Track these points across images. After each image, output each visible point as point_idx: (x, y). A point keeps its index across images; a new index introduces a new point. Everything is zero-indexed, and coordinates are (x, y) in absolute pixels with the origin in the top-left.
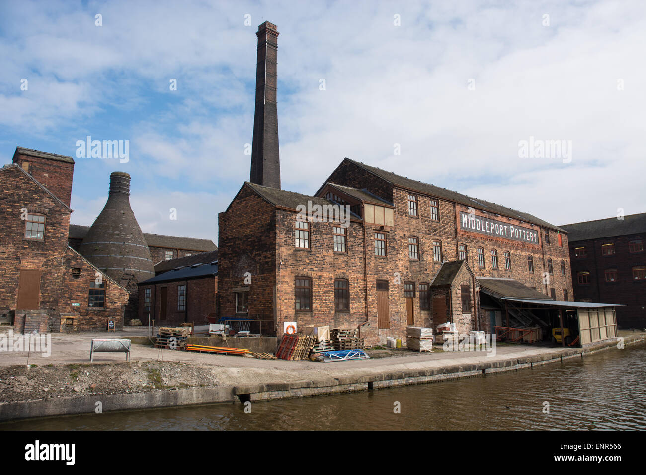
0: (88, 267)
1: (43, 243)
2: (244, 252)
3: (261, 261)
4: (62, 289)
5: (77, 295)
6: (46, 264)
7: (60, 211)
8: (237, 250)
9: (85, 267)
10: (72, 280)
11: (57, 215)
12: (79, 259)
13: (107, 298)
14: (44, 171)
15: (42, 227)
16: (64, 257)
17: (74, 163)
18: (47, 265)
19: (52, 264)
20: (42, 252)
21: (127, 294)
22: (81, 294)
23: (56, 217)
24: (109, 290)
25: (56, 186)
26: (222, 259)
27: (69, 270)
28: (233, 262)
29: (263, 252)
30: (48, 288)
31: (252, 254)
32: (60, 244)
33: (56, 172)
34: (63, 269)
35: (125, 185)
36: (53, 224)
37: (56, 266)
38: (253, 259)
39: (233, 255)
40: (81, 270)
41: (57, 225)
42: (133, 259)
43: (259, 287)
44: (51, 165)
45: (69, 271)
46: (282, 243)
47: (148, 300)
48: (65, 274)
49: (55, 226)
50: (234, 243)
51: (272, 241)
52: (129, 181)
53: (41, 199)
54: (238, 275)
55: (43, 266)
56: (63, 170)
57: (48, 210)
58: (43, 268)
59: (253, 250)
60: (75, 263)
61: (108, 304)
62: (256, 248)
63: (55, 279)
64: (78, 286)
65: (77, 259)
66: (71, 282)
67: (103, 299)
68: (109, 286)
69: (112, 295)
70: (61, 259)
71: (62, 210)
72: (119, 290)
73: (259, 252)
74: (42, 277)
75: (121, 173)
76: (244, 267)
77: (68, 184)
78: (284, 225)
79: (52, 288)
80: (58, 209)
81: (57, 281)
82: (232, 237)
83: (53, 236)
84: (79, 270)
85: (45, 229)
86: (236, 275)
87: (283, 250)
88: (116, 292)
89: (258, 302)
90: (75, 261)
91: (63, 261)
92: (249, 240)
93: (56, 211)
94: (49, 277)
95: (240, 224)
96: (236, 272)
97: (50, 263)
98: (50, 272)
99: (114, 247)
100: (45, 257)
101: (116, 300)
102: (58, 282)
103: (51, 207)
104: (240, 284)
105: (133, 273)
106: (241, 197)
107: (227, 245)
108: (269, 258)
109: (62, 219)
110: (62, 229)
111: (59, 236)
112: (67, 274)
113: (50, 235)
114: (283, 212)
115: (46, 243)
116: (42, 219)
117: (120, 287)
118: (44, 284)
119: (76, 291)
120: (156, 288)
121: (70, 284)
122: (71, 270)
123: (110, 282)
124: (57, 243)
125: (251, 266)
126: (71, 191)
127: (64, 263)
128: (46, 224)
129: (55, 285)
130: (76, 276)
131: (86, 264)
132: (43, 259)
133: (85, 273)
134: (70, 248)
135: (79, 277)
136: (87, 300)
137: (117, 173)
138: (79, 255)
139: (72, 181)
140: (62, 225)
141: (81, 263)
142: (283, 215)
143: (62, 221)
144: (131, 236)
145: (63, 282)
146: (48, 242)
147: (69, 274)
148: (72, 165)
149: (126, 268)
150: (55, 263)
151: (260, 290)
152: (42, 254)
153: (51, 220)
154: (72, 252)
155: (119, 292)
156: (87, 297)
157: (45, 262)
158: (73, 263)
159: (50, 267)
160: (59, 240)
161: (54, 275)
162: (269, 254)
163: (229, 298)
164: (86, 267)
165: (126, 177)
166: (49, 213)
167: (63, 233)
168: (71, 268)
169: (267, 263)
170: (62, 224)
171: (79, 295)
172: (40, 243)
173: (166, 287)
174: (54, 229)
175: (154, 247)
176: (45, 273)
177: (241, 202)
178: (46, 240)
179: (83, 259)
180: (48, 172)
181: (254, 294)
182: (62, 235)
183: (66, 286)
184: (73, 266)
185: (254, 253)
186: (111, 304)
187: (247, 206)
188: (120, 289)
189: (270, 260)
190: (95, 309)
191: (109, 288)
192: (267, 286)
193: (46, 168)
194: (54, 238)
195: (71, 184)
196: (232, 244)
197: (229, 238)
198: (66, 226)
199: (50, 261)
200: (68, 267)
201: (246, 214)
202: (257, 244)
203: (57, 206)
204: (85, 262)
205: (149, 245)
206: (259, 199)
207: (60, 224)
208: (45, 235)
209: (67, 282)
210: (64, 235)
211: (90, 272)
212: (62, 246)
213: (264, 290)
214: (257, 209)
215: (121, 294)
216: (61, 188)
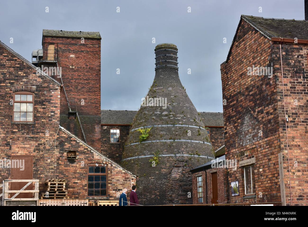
0: (85, 149)
1: (33, 125)
2: (248, 112)
3: (264, 120)
4: (58, 176)
5: (74, 183)
6: (37, 149)
7: (48, 87)
8: (240, 109)
9: (81, 149)
10: (67, 165)
11: (45, 92)
12: (74, 141)
13: (109, 185)
14: (70, 51)
15: (30, 108)
16: (57, 139)
17: (101, 39)
18: (39, 150)
19: (45, 148)
20: (32, 136)
21: (133, 179)
22: (79, 181)
23: (44, 94)
24: (112, 175)
25: (84, 66)
26: (227, 124)
27: (63, 153)
28: (238, 126)
29: (264, 108)
30: (41, 176)
31: (254, 112)
32: (51, 124)
33: (82, 51)
34: (57, 153)
35: (171, 58)
36: (42, 103)
37: (49, 150)
38: (256, 118)
39: (237, 117)
40: (77, 154)
41: (47, 103)
42: (185, 142)
43: (265, 156)
44: (76, 44)
45: (64, 155)
46: (287, 90)
47: (200, 190)
48: (59, 158)
49: (44, 105)
50: (237, 100)
51: (273, 89)
52: (176, 53)
53: (27, 76)
54: (243, 143)
55: (34, 151)
56: (90, 47)
57: (35, 87)
58: (35, 154)
59: (255, 106)
60: (70, 145)
61: (111, 192)
62: (258, 102)
63: (49, 165)
64: (75, 173)
65: (72, 141)
66: (66, 168)
67: (104, 186)
68: (111, 170)
69: (115, 181)
70: (54, 141)
71: (51, 86)
72: (124, 175)
73: (261, 108)
74: (34, 164)
75: (165, 44)
76: (248, 131)
77: (97, 63)
78: (289, 64)
79: (46, 176)
80: (46, 85)
81: (50, 167)
82: (235, 93)
83: (42, 117)
84: (74, 152)
85: (35, 109)
86: (241, 144)
87: (289, 101)
88: (119, 177)
89: (265, 177)
90: (70, 143)
91: (56, 143)
92: (251, 93)
93: (45, 87)
94: (41, 163)
95: (241, 73)
96: (241, 140)
97: (41, 147)
98: (42, 158)
99: (162, 131)
100: (37, 141)
101: (120, 187)
102: (52, 169)
103: (38, 84)
104: (246, 155)
105: (186, 159)
106: (240, 37)
107: (231, 104)
108: (271, 114)
109: (52, 96)
110: (52, 107)
111: (49, 115)
112: (61, 158)
113: (40, 115)
114: (286, 46)
115: (37, 125)
116: (30, 98)
117: (123, 171)
118: (37, 171)
119: (73, 178)
120: (206, 175)
121: (66, 170)
122: (65, 154)
123: (112, 166)
124: (47, 123)
125: (254, 129)
126: (100, 70)
127: (57, 146)
128: (35, 103)
129: (49, 172)
130: (72, 160)
131: (82, 145)
132: (34, 143)
133: (82, 157)
134: (62, 128)
135: (75, 162)
136: (86, 188)
137: (162, 45)
138: (74, 136)
139: (100, 59)
140: (52, 103)
141: (76, 144)
142: (287, 51)
143: (52, 98)
144: (182, 116)
145: (58, 168)
146: (38, 124)
147: (64, 158)
148: (98, 42)
149: (178, 153)
150: (47, 147)
151: (265, 161)
152: (32, 138)
153: (39, 98)
154: (66, 132)
155: (123, 177)
156: (85, 184)
157: (36, 146)
158: (67, 146)
159: (42, 151)
160: (49, 120)
161: (47, 160)
162: (270, 109)
163: (237, 175)
164: (83, 149)
165: (171, 48)
166: (36, 91)
167: (54, 112)
168: (66, 151)
169: (269, 121)
170: (51, 101)
171: (77, 183)
172: (30, 125)
173: (216, 172)
174: (44, 108)
175: (216, 127)
176: (37, 158)
177: (240, 43)
178: (36, 122)
179: (79, 140)
180: (74, 52)
181: (260, 168)
182: (52, 114)
183: (61, 173)
184: (67, 148)
185: (257, 110)
186: (114, 192)
187: (246, 48)
188: (124, 173)
189: (272, 116)
190: (96, 198)
191: (111, 172)
192: (272, 154)
193: (72, 48)
194: (44, 119)
195: (100, 63)
196: (235, 102)
197: (232, 95)
198: (57, 103)
199: (41, 144)
200: (62, 150)
201: (245, 58)
202: (258, 97)
203: (44, 82)
204: (81, 144)
205: (208, 125)
206: (257, 34)
207: (49, 101)
208: (35, 116)
209: (62, 167)
210: (55, 114)
211: (87, 155)
212: (54, 127)
213: (270, 160)
214: (255, 49)
215: (126, 179)
216: (89, 68)
